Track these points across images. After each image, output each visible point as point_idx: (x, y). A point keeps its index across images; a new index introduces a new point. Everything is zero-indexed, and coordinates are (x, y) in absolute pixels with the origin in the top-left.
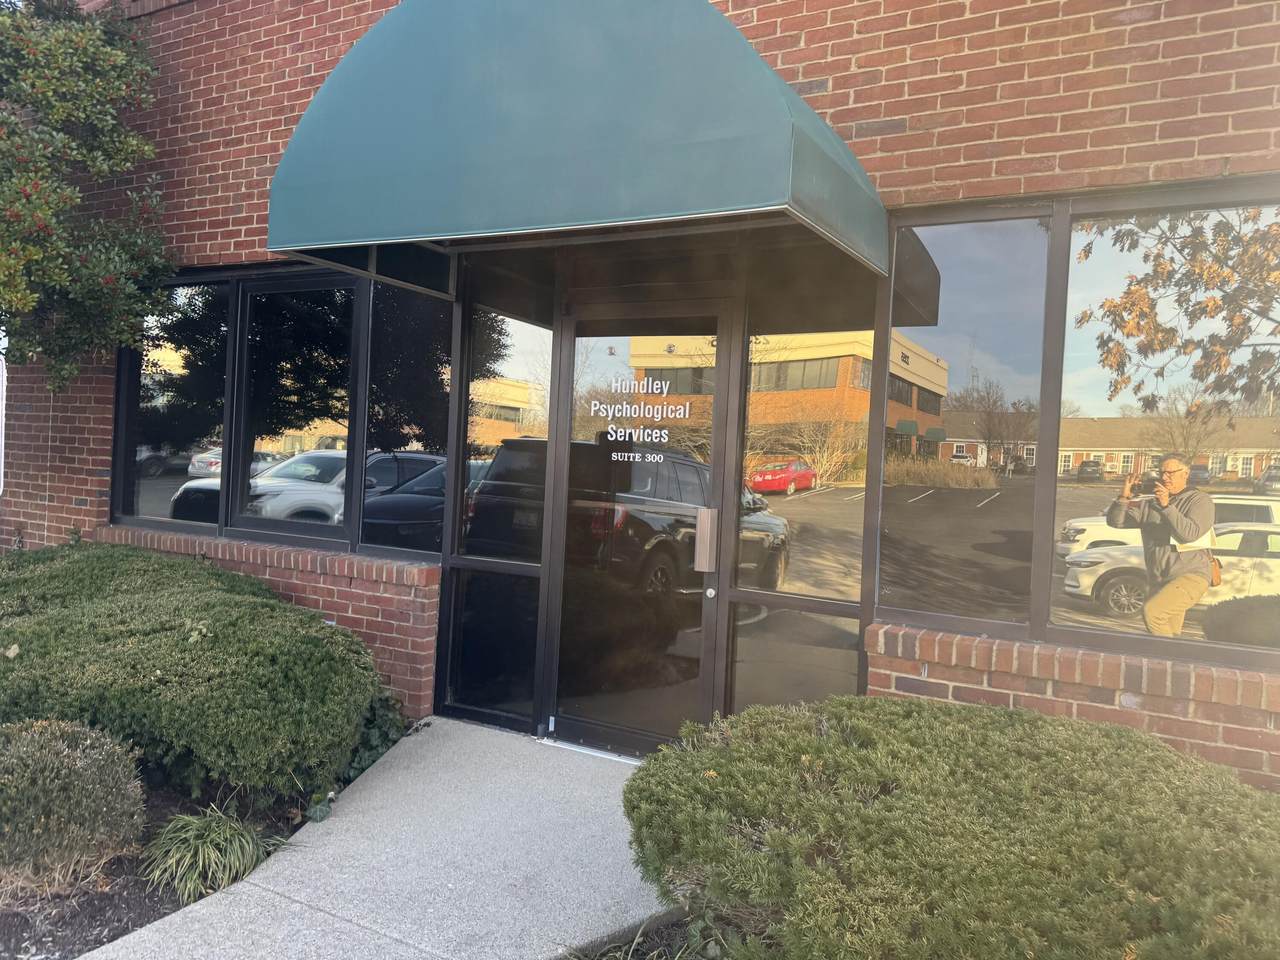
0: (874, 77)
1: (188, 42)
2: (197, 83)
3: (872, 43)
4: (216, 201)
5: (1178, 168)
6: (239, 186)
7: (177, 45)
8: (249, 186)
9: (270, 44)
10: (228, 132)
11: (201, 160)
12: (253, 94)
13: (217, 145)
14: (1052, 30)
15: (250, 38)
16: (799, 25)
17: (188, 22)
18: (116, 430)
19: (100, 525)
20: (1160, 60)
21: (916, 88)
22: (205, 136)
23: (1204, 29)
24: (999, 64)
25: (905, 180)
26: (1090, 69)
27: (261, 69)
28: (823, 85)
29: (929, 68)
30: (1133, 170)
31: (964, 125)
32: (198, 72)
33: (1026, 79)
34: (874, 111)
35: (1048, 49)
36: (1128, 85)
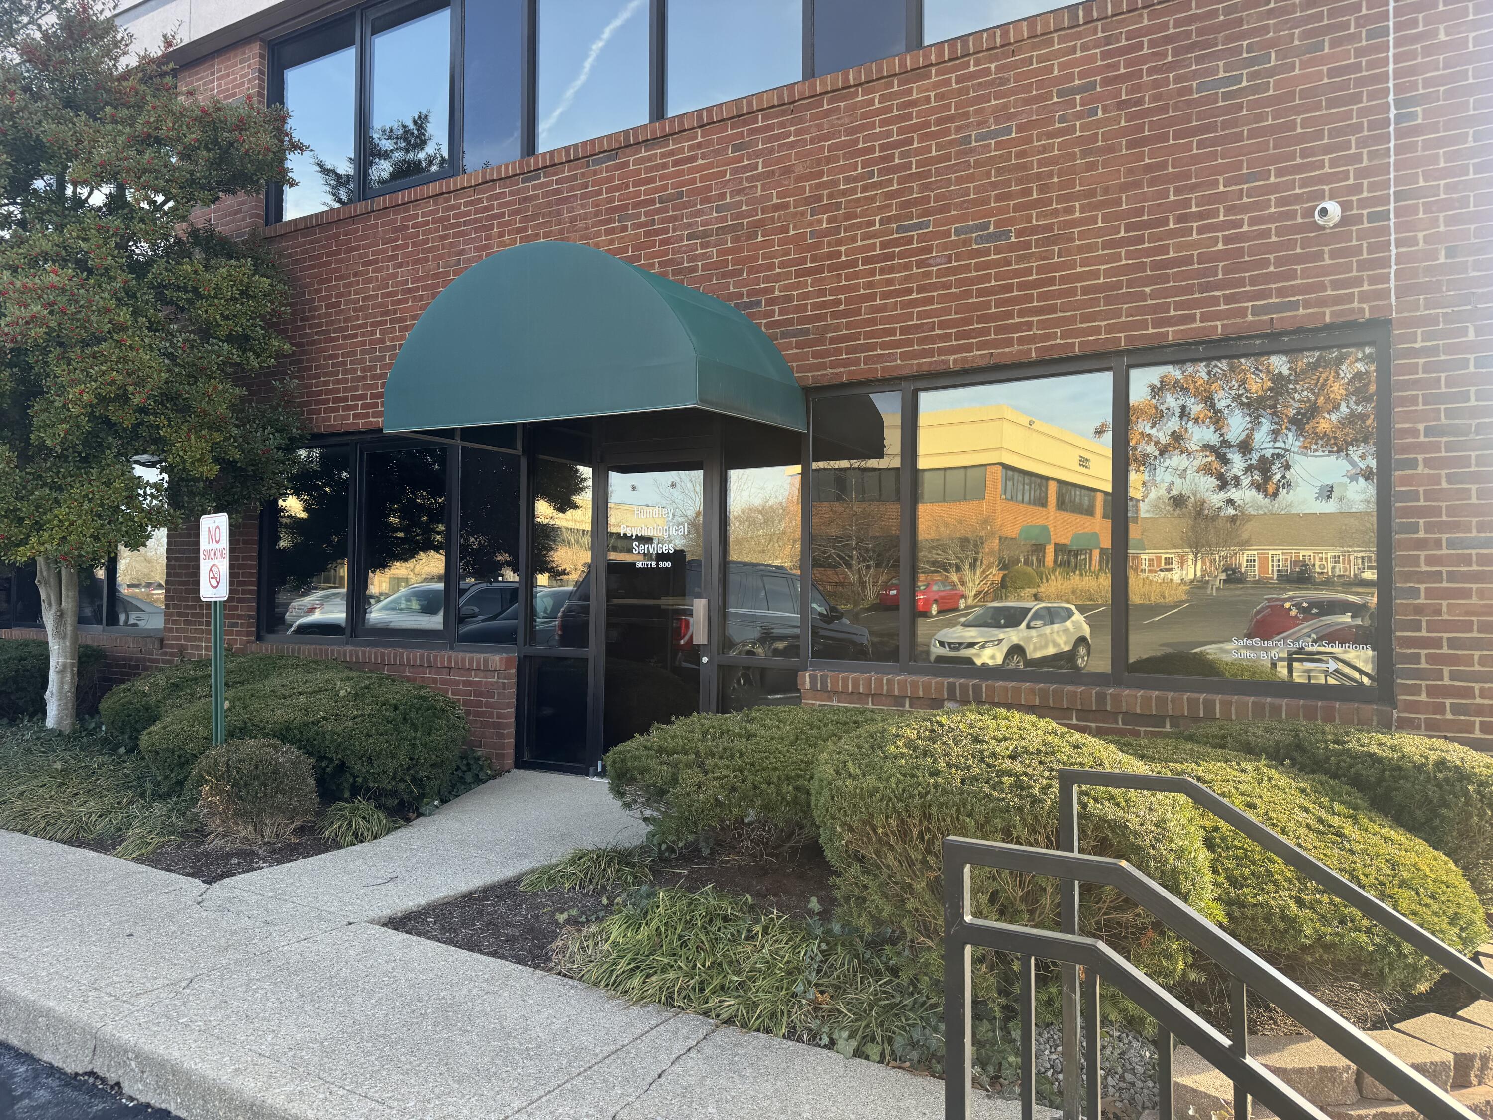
0: (789, 299)
1: (311, 258)
2: (321, 290)
3: (787, 276)
4: (338, 382)
5: (965, 360)
6: (356, 370)
7: (304, 260)
8: (363, 370)
9: (376, 262)
10: (346, 329)
11: (325, 350)
12: (364, 299)
13: (336, 339)
14: (892, 269)
15: (361, 256)
16: (744, 261)
17: (311, 243)
18: (260, 565)
19: (249, 642)
20: (953, 290)
21: (815, 306)
22: (328, 332)
23: (976, 271)
24: (862, 291)
25: (811, 368)
26: (914, 296)
27: (370, 280)
28: (758, 303)
29: (822, 293)
30: (941, 361)
31: (844, 332)
32: (321, 282)
33: (878, 302)
34: (790, 322)
35: (890, 282)
36: (936, 306)
